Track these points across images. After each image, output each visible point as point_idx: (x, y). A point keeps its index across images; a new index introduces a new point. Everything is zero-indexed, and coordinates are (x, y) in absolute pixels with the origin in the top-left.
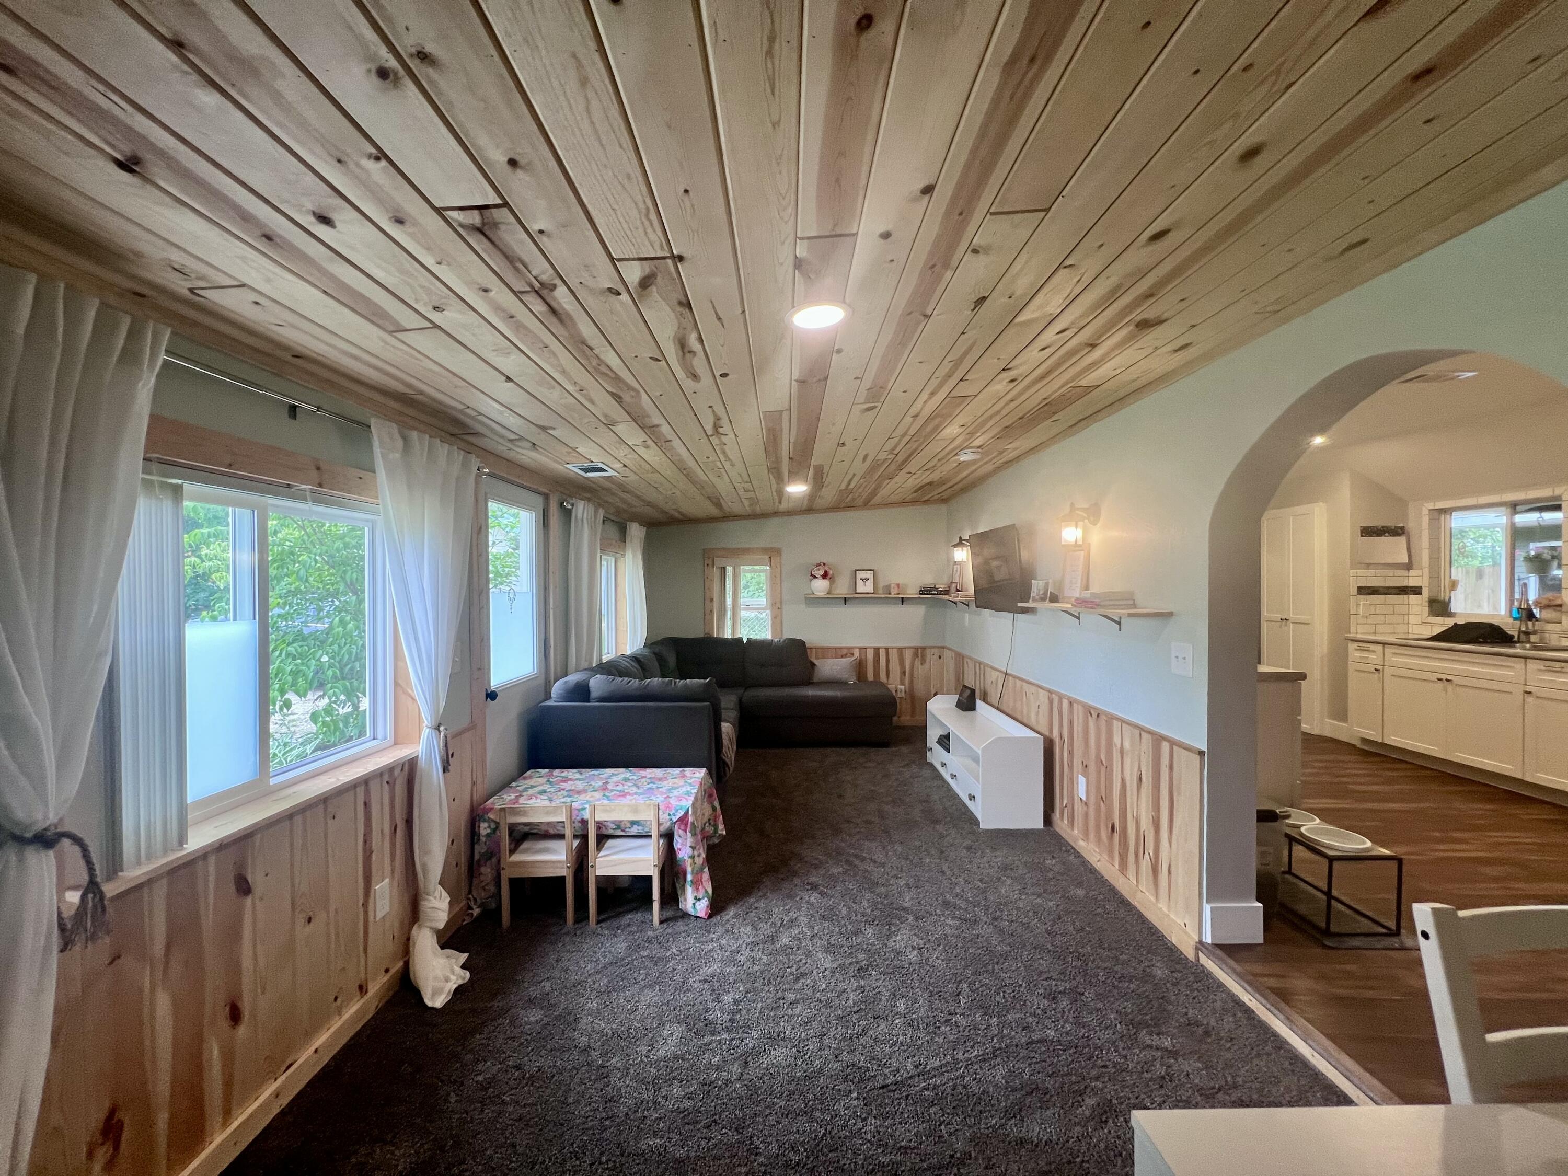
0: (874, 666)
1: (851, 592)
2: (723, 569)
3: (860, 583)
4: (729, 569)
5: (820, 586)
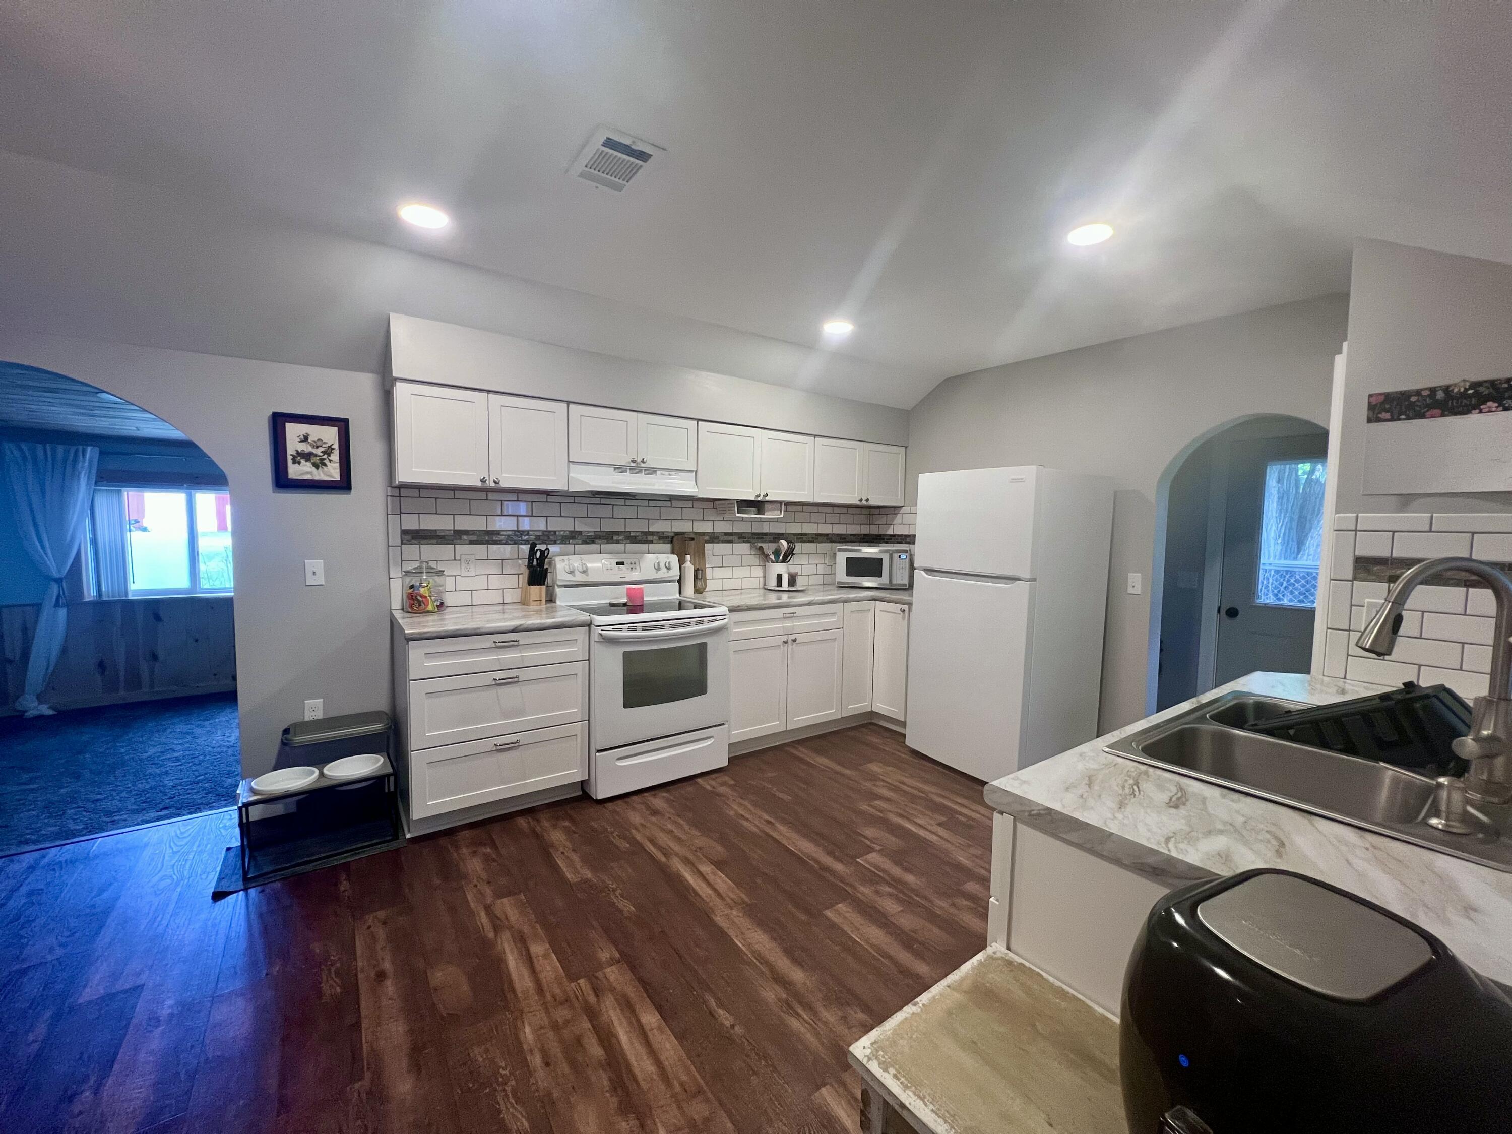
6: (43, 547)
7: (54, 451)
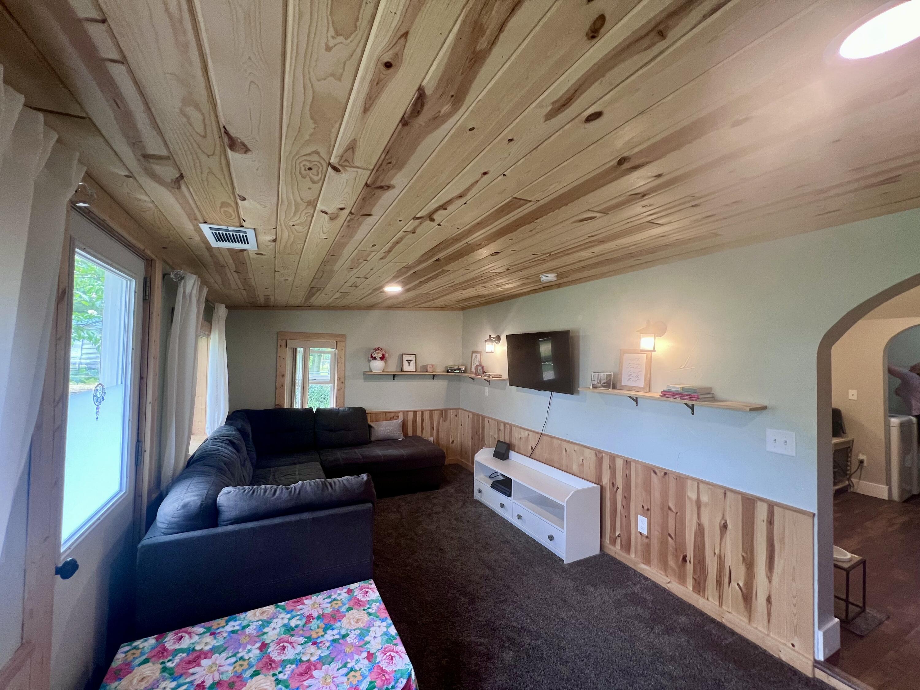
0: (413, 424)
1: (400, 369)
2: (295, 351)
3: (406, 364)
4: (300, 350)
5: (377, 366)
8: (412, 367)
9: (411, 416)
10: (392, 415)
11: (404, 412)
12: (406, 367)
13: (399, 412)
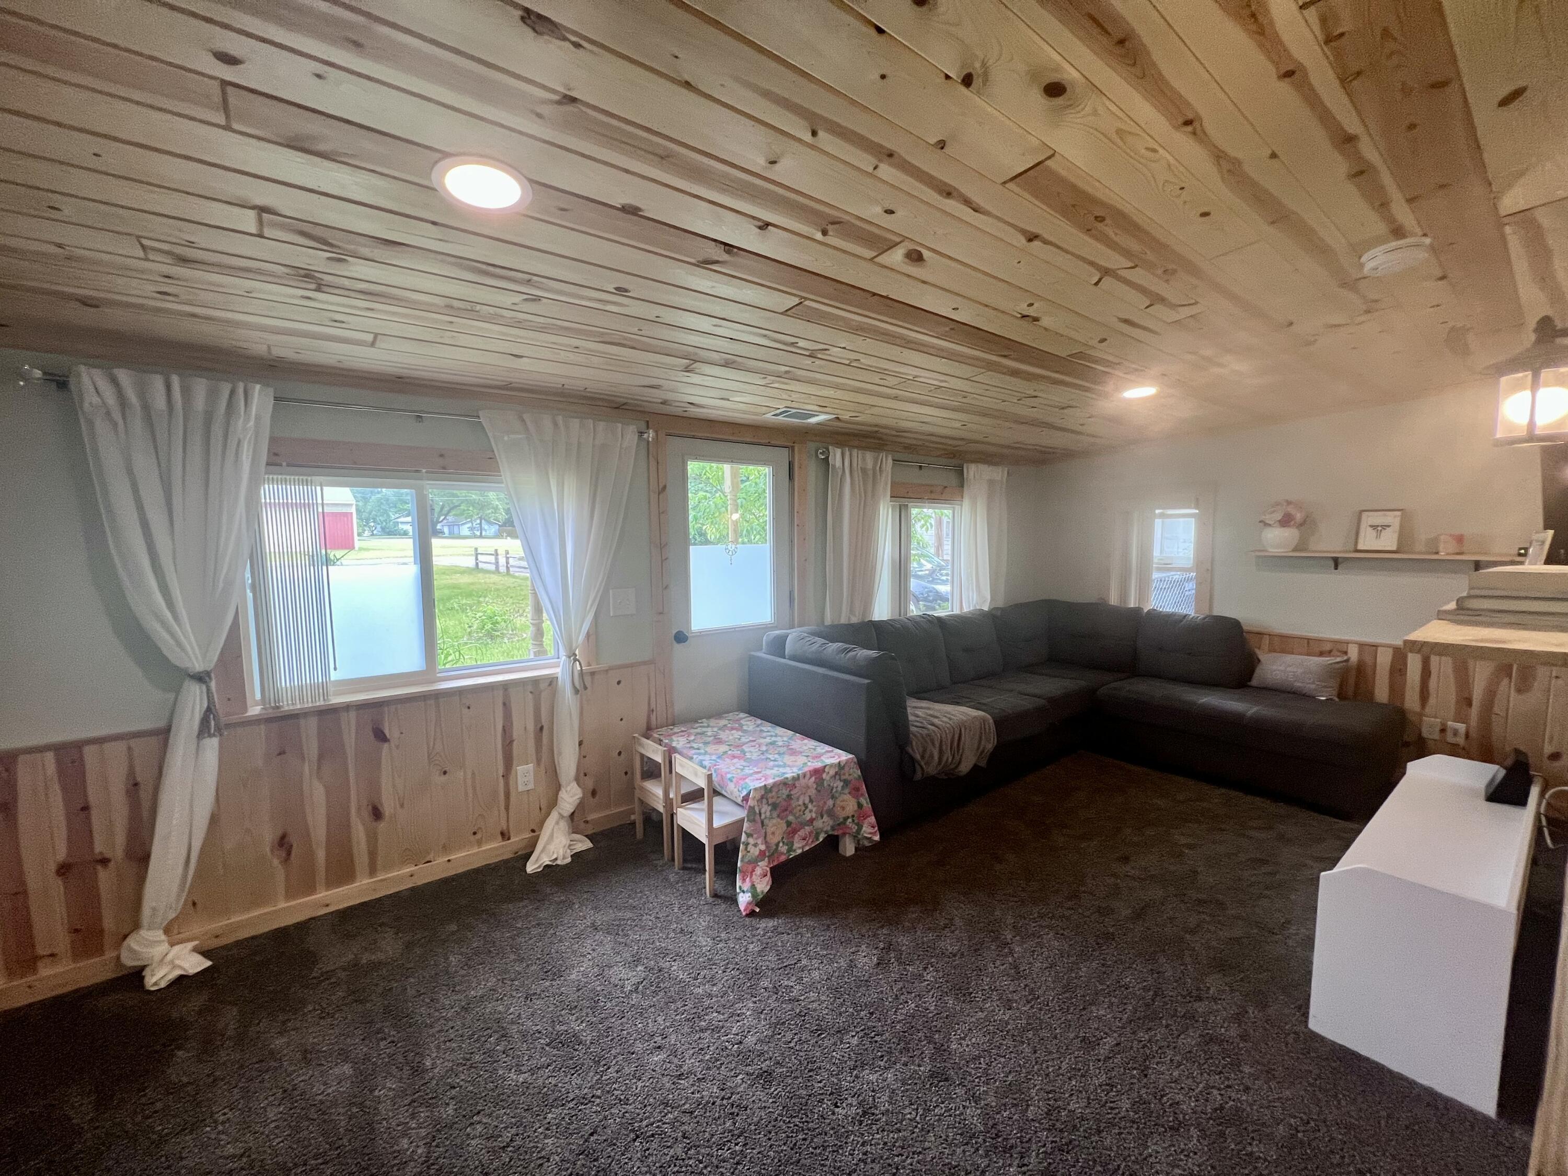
1: (1348, 548)
3: (1367, 534)
5: (1276, 538)
6: (171, 605)
7: (186, 391)
8: (1388, 541)
9: (1384, 659)
10: (1328, 647)
11: (1362, 646)
12: (1368, 541)
13: (1348, 643)
